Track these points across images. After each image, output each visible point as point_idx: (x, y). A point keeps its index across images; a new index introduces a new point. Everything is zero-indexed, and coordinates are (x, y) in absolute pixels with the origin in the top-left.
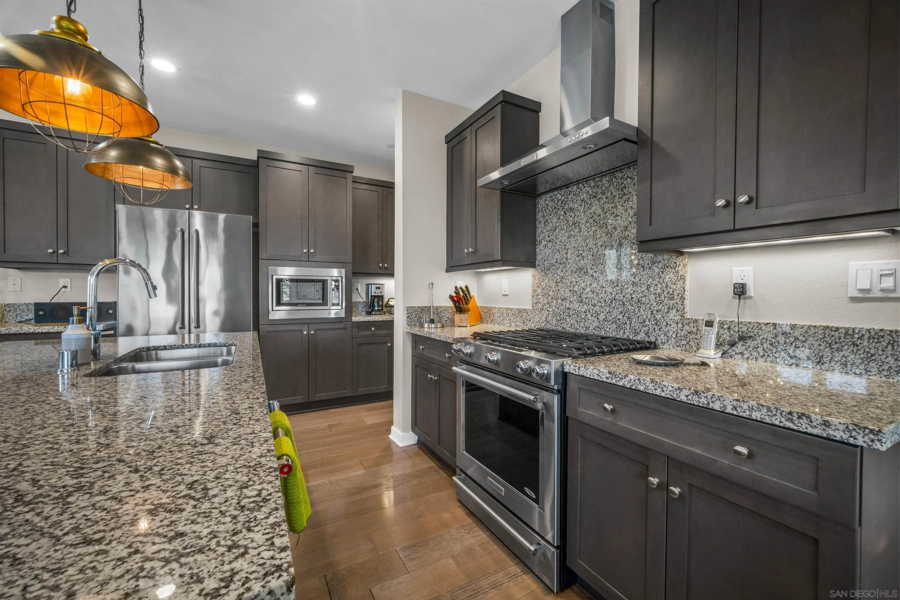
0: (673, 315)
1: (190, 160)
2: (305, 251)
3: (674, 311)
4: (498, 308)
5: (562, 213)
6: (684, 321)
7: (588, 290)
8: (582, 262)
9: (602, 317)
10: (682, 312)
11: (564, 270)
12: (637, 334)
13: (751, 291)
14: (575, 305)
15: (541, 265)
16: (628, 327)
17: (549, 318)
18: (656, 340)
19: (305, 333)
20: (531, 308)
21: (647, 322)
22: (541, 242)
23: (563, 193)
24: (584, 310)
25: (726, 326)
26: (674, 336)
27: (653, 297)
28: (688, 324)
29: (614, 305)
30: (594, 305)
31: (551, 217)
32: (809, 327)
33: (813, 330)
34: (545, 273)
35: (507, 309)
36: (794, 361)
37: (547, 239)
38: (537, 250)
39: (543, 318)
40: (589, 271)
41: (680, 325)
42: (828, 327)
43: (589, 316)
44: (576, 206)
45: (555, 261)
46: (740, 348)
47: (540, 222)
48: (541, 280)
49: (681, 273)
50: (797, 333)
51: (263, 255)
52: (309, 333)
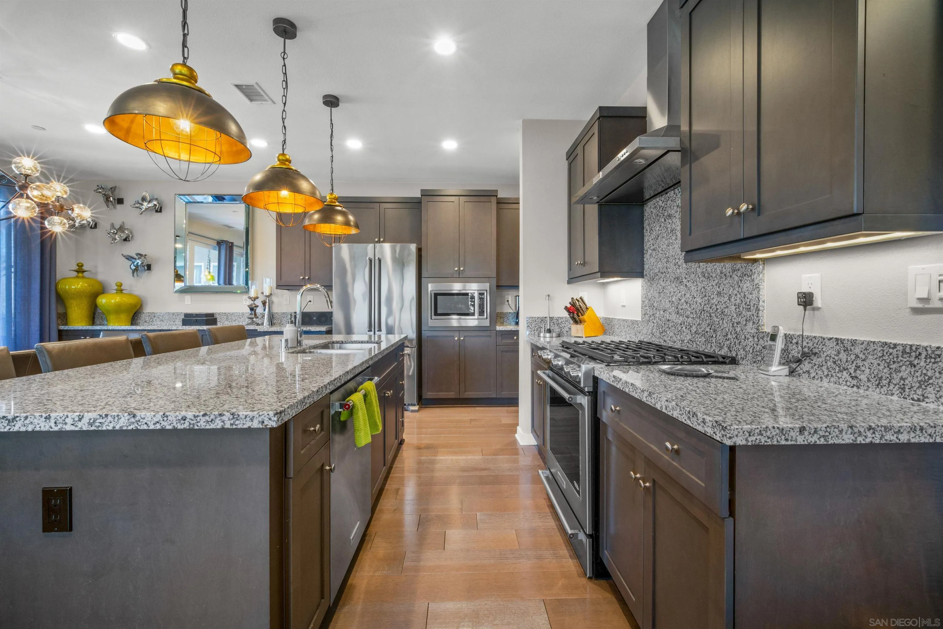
0: (750, 328)
1: (378, 204)
2: (456, 269)
3: (751, 323)
4: (617, 319)
5: (663, 220)
6: (759, 335)
7: (683, 301)
8: (678, 271)
9: (694, 329)
10: (757, 325)
11: (665, 280)
12: (721, 348)
13: (818, 302)
14: (674, 317)
15: (648, 275)
16: (714, 341)
17: (654, 330)
18: (737, 355)
19: (456, 338)
20: (640, 320)
21: (729, 336)
22: (647, 251)
23: (663, 199)
24: (680, 322)
25: (794, 341)
26: (751, 352)
27: (733, 308)
28: (762, 338)
29: (702, 317)
30: (688, 317)
31: (654, 225)
32: (869, 343)
33: (872, 347)
34: (651, 283)
35: (624, 320)
36: (855, 382)
37: (652, 248)
38: (645, 259)
39: (650, 331)
40: (684, 280)
41: (756, 339)
42: (886, 343)
43: (684, 328)
44: (673, 212)
45: (658, 270)
46: (806, 366)
47: (647, 230)
48: (648, 290)
49: (756, 282)
50: (857, 350)
51: (424, 274)
52: (459, 339)
